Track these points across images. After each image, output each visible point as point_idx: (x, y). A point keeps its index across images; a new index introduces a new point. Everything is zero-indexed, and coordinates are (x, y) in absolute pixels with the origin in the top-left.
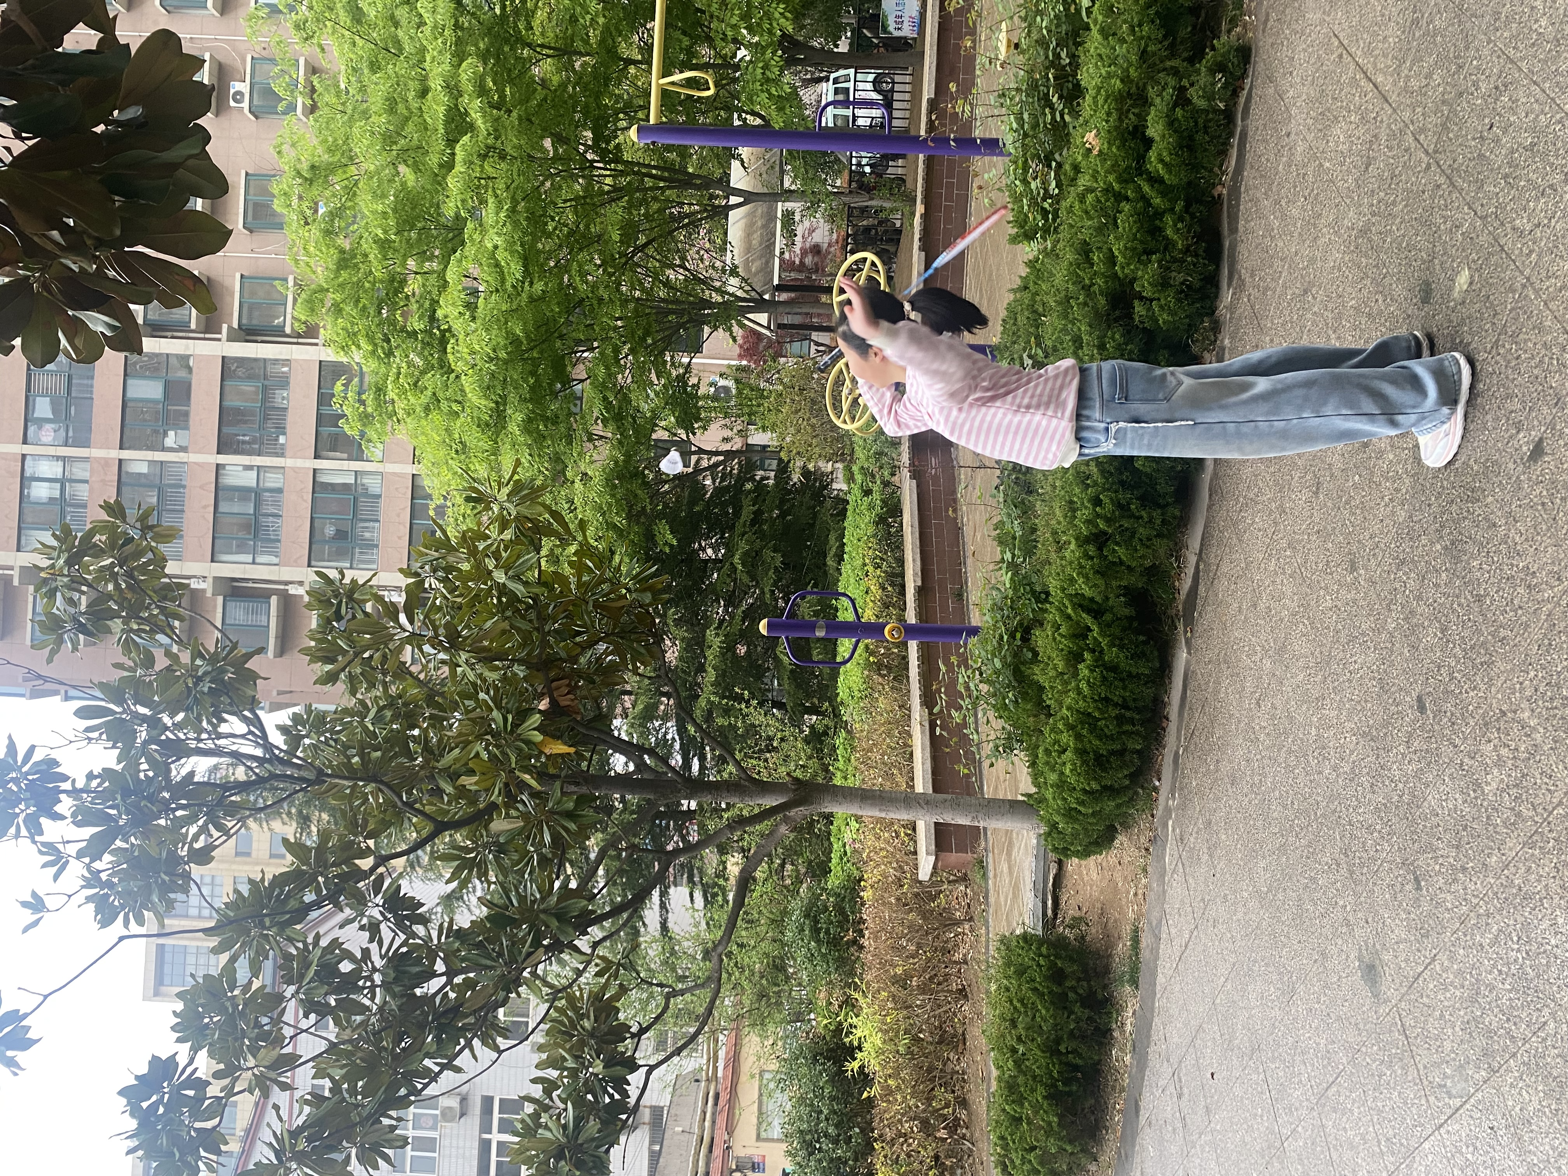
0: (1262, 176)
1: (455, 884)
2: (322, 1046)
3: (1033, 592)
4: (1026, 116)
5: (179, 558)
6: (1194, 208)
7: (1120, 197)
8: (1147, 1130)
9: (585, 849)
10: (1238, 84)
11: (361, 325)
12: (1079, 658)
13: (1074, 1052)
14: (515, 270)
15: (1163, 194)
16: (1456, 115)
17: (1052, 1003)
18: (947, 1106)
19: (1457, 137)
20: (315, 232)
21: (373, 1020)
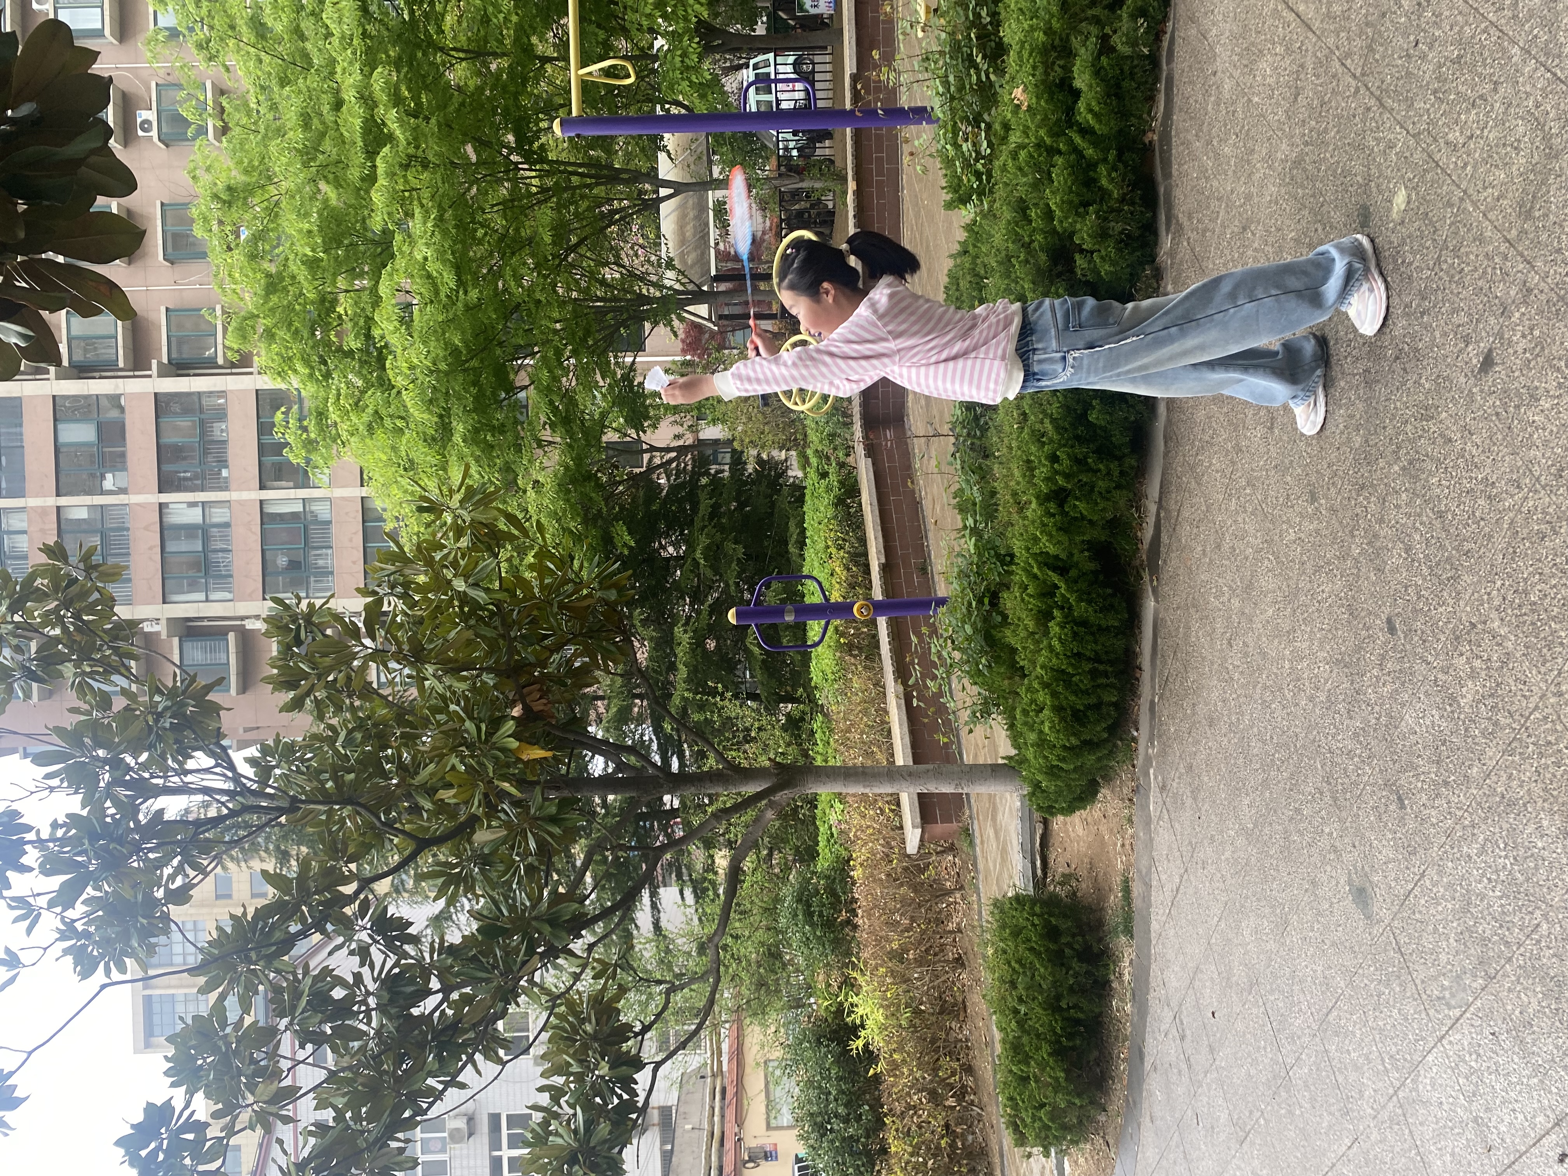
0: (1191, 118)
1: (442, 903)
2: (322, 1075)
3: (998, 556)
4: (951, 78)
5: (129, 602)
6: (1127, 155)
7: (1052, 151)
8: (1153, 1075)
9: (570, 857)
10: (1159, 27)
11: (296, 348)
12: (1048, 616)
13: (1075, 1006)
14: (449, 279)
15: (1095, 144)
16: (1381, 36)
17: (1049, 960)
18: (953, 1074)
19: (1383, 57)
20: (238, 257)
21: (371, 1044)
